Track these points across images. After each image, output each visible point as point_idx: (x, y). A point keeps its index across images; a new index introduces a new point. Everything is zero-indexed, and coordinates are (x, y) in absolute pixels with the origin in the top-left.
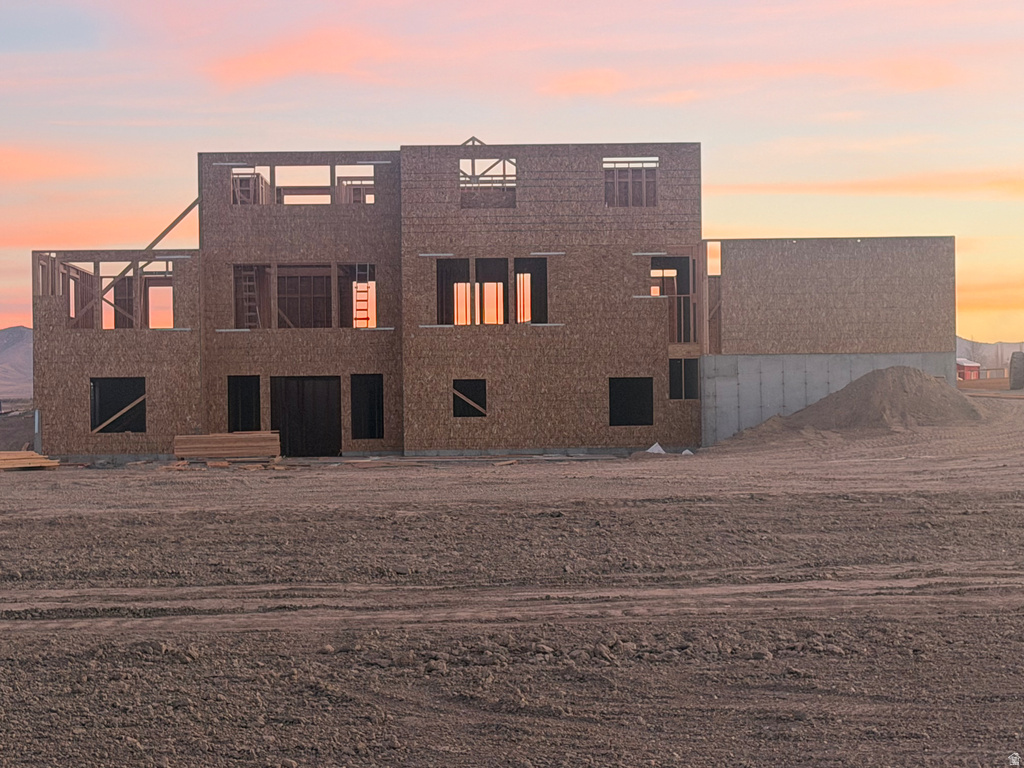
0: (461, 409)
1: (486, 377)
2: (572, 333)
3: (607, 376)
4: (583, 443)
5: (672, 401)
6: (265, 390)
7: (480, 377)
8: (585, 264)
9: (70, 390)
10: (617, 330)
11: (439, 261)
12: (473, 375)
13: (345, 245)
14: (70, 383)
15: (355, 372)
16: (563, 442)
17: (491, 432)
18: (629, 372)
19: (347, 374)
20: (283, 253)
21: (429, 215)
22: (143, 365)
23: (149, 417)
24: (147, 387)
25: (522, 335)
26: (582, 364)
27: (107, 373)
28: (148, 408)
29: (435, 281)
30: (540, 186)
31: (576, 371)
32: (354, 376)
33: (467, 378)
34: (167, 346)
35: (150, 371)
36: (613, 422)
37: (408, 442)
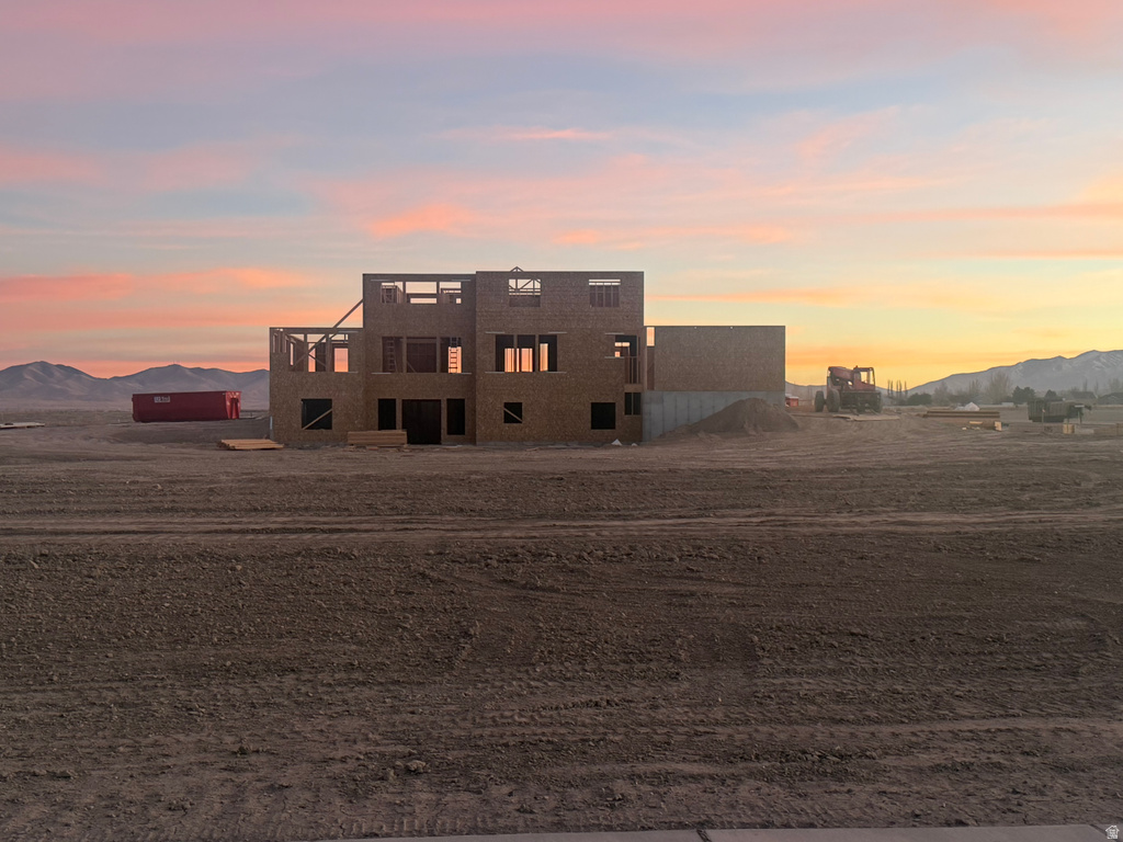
0: (508, 419)
1: (522, 401)
2: (571, 377)
3: (590, 402)
4: (576, 439)
5: (626, 416)
6: (399, 407)
7: (519, 401)
8: (578, 339)
9: (290, 406)
10: (595, 376)
11: (497, 336)
12: (515, 400)
13: (445, 327)
14: (290, 402)
15: (449, 397)
16: (565, 438)
17: (525, 432)
18: (602, 400)
19: (445, 398)
20: (410, 330)
21: (492, 310)
22: (331, 392)
23: (334, 421)
24: (333, 404)
25: (543, 378)
26: (576, 395)
27: (311, 396)
28: (333, 416)
29: (494, 348)
30: (554, 295)
31: (573, 399)
32: (448, 400)
33: (512, 402)
34: (344, 382)
35: (334, 395)
36: (593, 428)
37: (478, 437)
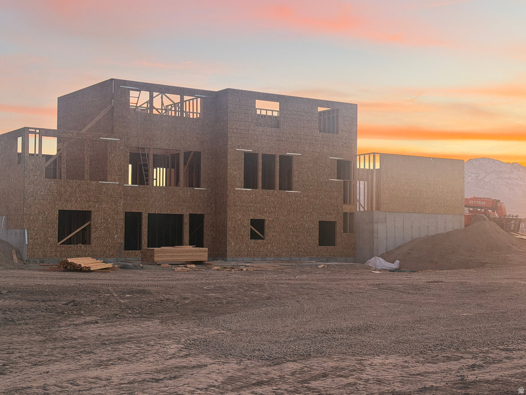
0: (254, 236)
1: (266, 218)
2: (304, 196)
3: (318, 220)
4: (307, 255)
5: (344, 234)
6: (145, 221)
7: (263, 218)
8: (310, 161)
9: (47, 217)
10: (323, 196)
11: (245, 153)
12: (259, 217)
13: (188, 140)
14: (46, 213)
15: (192, 213)
16: (299, 254)
17: (267, 249)
18: (328, 218)
19: (188, 213)
20: (157, 142)
21: (241, 128)
22: (91, 203)
23: (93, 235)
24: (93, 217)
25: (282, 196)
26: (308, 213)
27: (69, 207)
28: (93, 230)
29: (243, 165)
30: (291, 118)
31: (305, 217)
32: (190, 215)
33: (257, 218)
34: (105, 192)
35: (94, 207)
37: (229, 253)
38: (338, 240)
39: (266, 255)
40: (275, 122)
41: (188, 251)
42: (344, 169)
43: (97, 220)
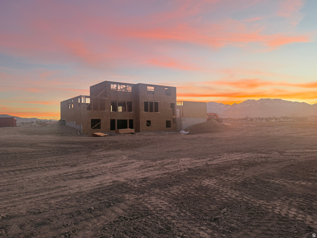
0: (147, 125)
1: (151, 120)
2: (161, 114)
3: (166, 120)
4: (163, 130)
5: (173, 124)
6: (116, 122)
8: (163, 103)
9: (88, 121)
10: (167, 114)
11: (145, 102)
12: (149, 120)
13: (128, 98)
16: (160, 130)
17: (152, 129)
18: (168, 120)
20: (119, 99)
21: (143, 94)
23: (101, 126)
25: (155, 114)
26: (163, 118)
27: (94, 118)
28: (101, 125)
29: (144, 105)
30: (157, 91)
32: (129, 120)
34: (104, 114)
35: (101, 118)
36: (166, 127)
37: (141, 130)
38: (172, 126)
39: (151, 131)
40: (153, 93)
41: (129, 130)
42: (173, 106)
43: (102, 122)
